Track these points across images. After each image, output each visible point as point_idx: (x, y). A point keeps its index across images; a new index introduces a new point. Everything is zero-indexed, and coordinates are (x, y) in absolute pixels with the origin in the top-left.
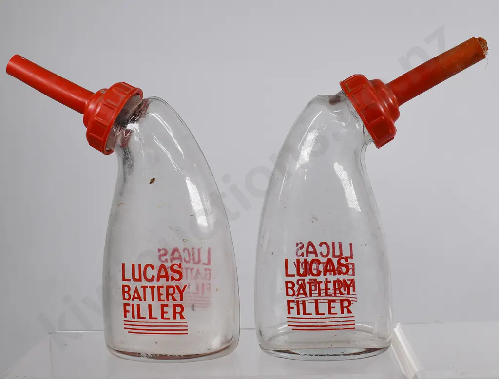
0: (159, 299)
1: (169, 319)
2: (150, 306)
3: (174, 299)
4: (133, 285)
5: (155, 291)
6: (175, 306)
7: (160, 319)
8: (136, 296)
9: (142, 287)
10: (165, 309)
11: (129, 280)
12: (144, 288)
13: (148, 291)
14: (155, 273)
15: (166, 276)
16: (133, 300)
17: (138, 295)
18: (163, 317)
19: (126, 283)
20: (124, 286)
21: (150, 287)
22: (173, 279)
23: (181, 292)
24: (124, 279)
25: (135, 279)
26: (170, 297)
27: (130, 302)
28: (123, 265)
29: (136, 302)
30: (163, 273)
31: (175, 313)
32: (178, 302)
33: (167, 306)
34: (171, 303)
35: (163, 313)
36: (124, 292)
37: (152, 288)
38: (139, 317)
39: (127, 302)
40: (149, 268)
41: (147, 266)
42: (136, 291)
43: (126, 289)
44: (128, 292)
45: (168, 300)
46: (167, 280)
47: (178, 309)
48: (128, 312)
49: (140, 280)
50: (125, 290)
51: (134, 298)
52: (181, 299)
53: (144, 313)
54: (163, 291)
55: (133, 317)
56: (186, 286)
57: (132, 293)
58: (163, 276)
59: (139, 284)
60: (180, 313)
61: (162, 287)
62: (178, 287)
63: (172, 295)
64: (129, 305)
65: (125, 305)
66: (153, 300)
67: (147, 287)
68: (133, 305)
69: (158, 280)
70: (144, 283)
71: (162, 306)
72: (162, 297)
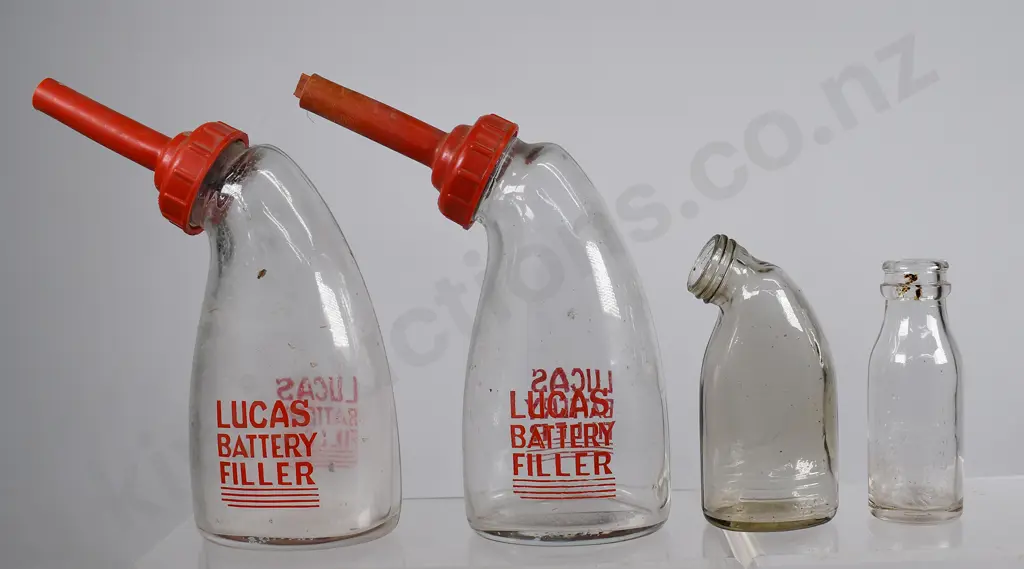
0: (275, 455)
1: (290, 484)
2: (260, 466)
3: (297, 454)
4: (234, 433)
5: (269, 441)
6: (299, 465)
7: (276, 485)
8: (239, 450)
9: (248, 436)
10: (284, 470)
11: (228, 426)
12: (252, 438)
13: (258, 442)
14: (267, 415)
15: (285, 420)
16: (234, 456)
17: (242, 447)
18: (280, 482)
19: (223, 431)
20: (220, 436)
21: (260, 436)
22: (295, 423)
23: (308, 444)
24: (220, 425)
25: (237, 425)
26: (291, 451)
27: (231, 460)
28: (219, 403)
29: (239, 459)
30: (279, 415)
31: (299, 475)
32: (304, 458)
33: (286, 464)
34: (292, 460)
35: (281, 475)
36: (220, 445)
37: (264, 438)
38: (244, 482)
39: (224, 459)
40: (258, 409)
41: (256, 404)
42: (239, 442)
43: (224, 440)
44: (227, 445)
45: (288, 455)
46: (287, 425)
47: (304, 470)
48: (228, 474)
49: (244, 425)
50: (223, 442)
51: (236, 453)
52: (309, 454)
53: (252, 475)
54: (280, 442)
55: (236, 482)
56: (315, 434)
57: (232, 445)
58: (280, 420)
59: (243, 433)
60: (307, 475)
61: (279, 436)
62: (303, 436)
63: (294, 448)
64: (228, 464)
65: (223, 465)
66: (265, 456)
67: (255, 436)
68: (235, 465)
69: (272, 426)
70: (251, 430)
71: (280, 466)
72: (279, 452)
